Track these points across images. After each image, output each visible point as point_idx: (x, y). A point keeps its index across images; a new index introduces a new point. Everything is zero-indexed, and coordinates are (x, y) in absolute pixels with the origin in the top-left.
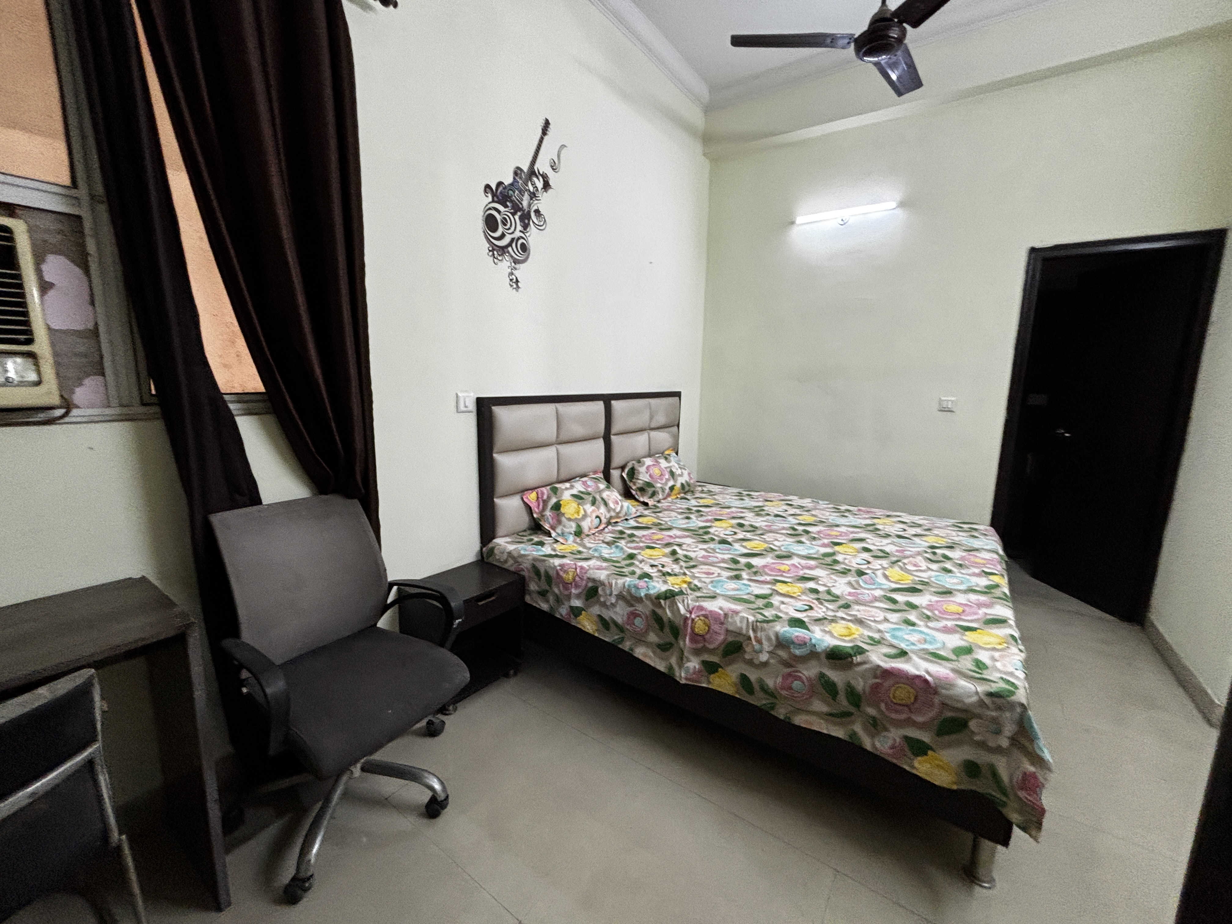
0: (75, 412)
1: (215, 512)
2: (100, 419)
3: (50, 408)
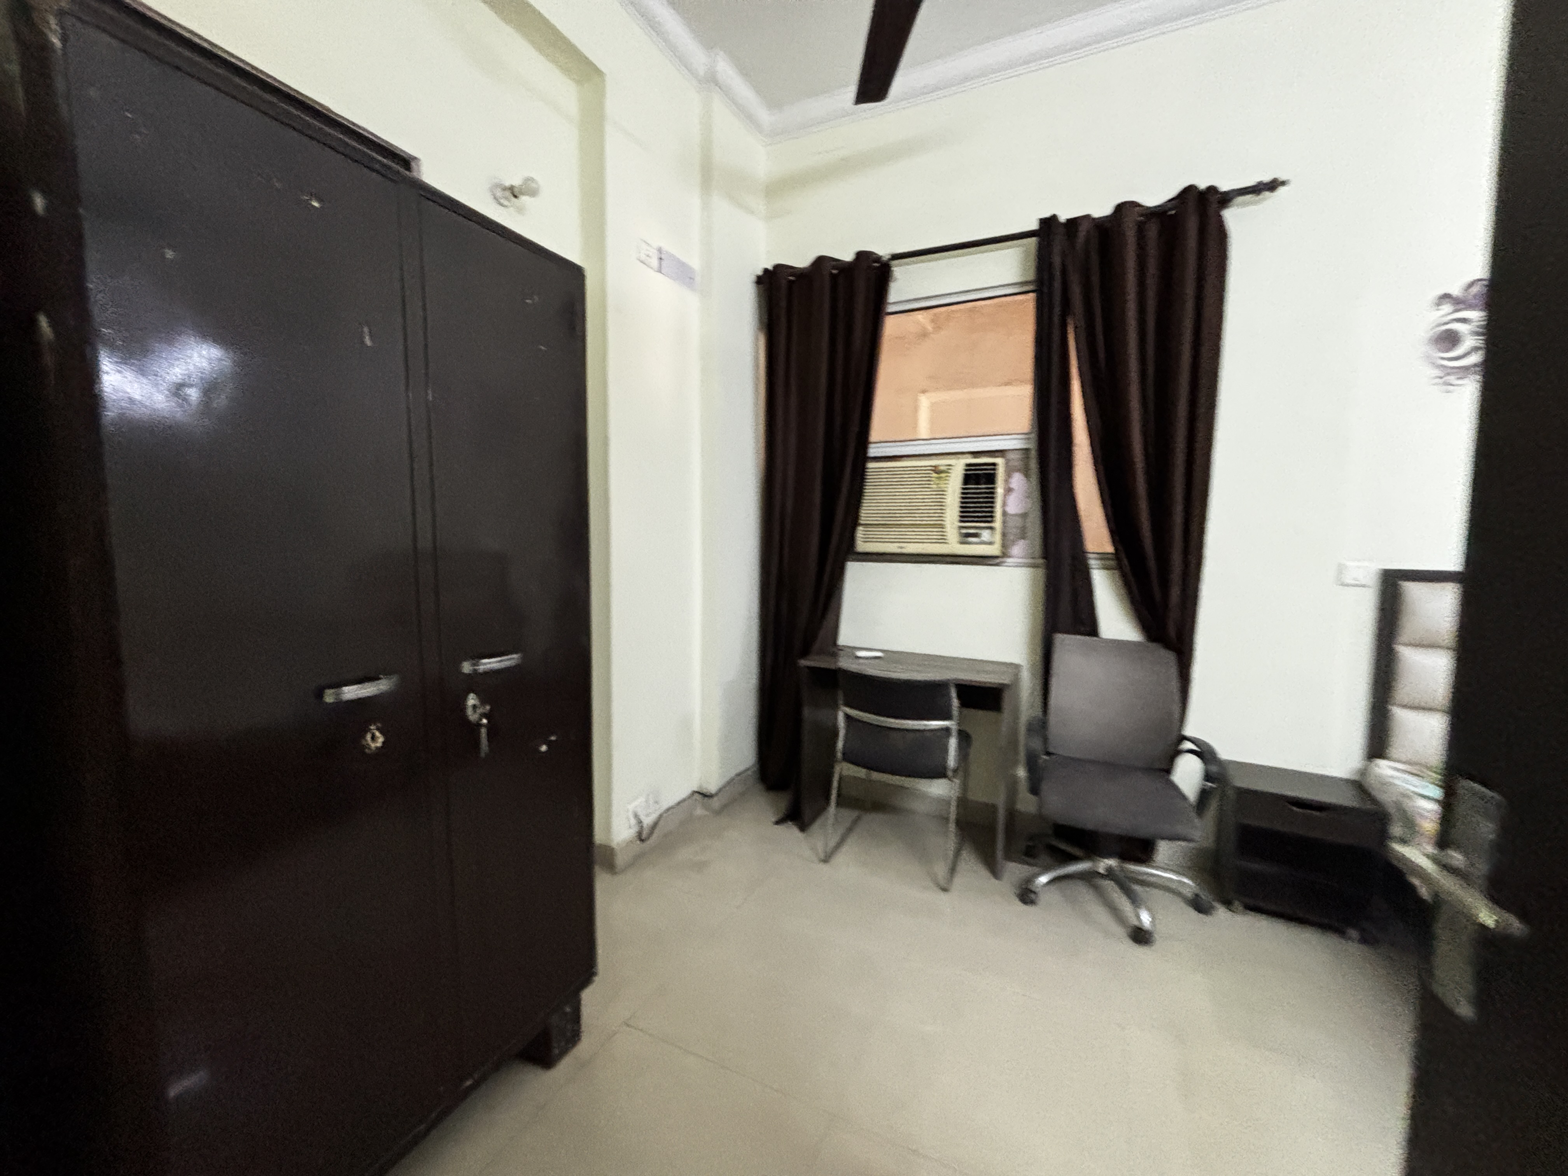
0: (1008, 560)
1: (1060, 632)
2: (1021, 565)
3: (997, 557)
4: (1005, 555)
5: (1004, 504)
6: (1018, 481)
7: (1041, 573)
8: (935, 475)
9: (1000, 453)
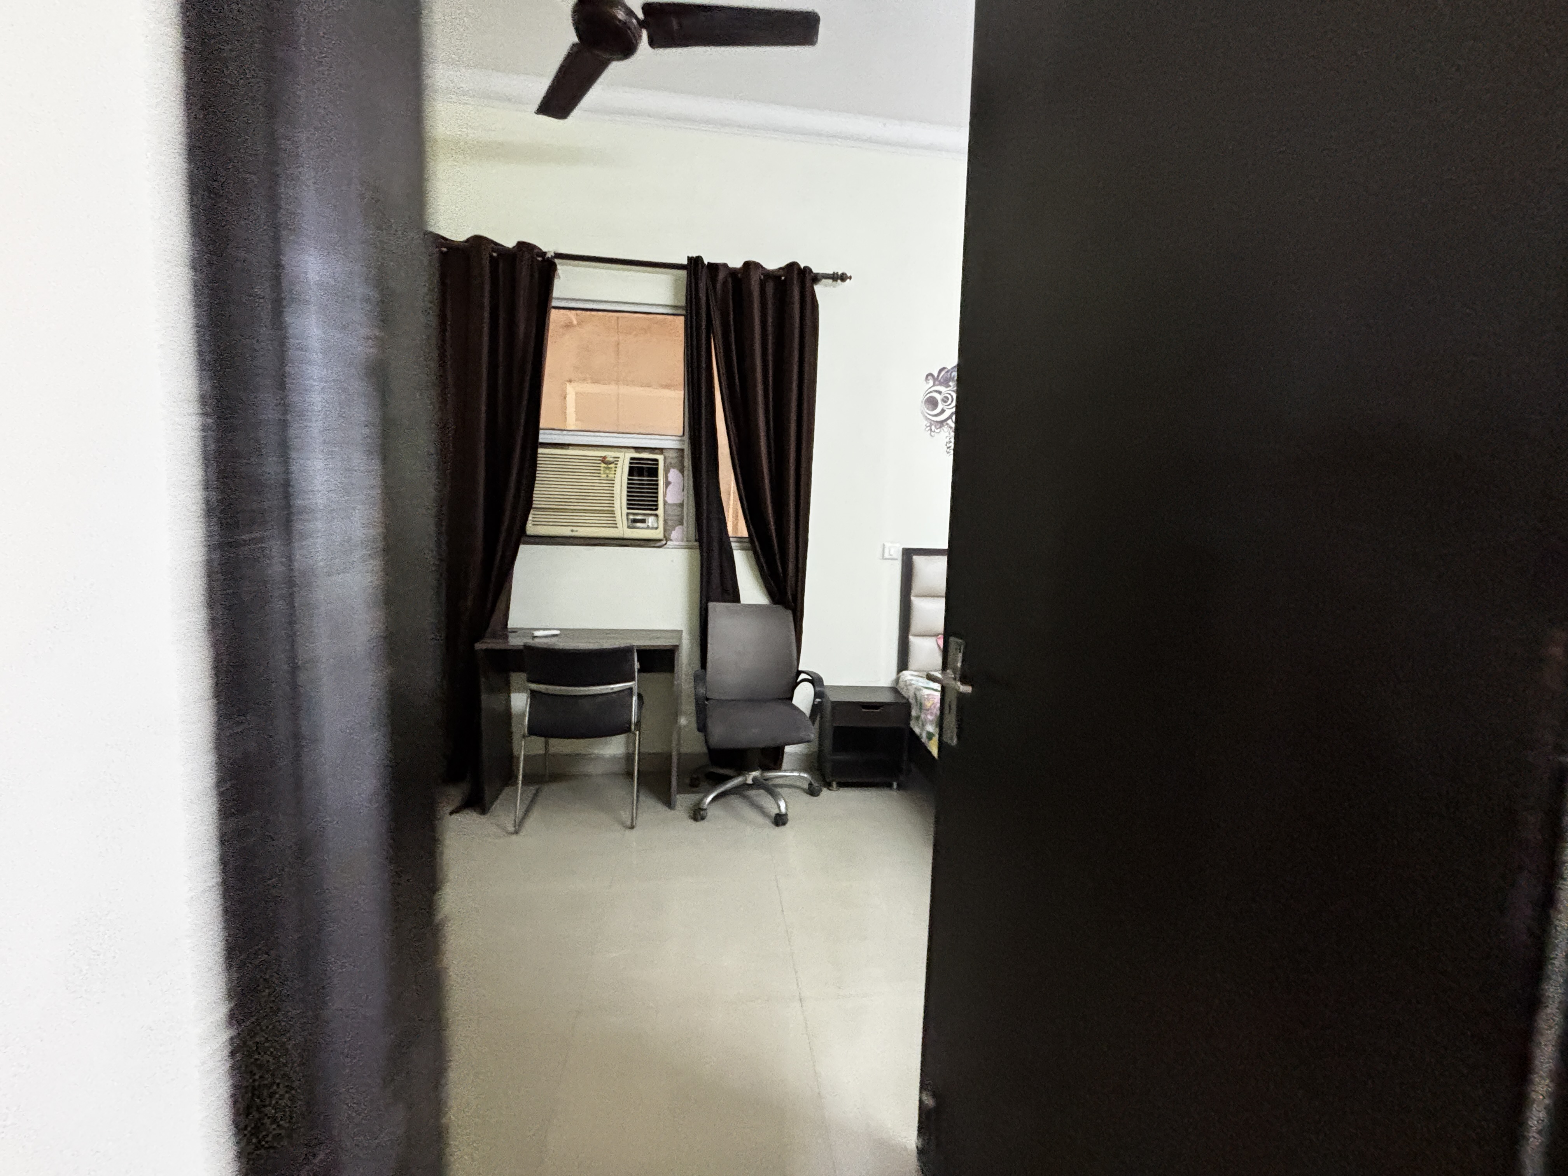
0: (669, 543)
1: (713, 601)
2: (678, 547)
3: (660, 540)
4: (667, 538)
5: (665, 495)
6: (674, 475)
7: (697, 552)
8: (603, 465)
9: (661, 450)
